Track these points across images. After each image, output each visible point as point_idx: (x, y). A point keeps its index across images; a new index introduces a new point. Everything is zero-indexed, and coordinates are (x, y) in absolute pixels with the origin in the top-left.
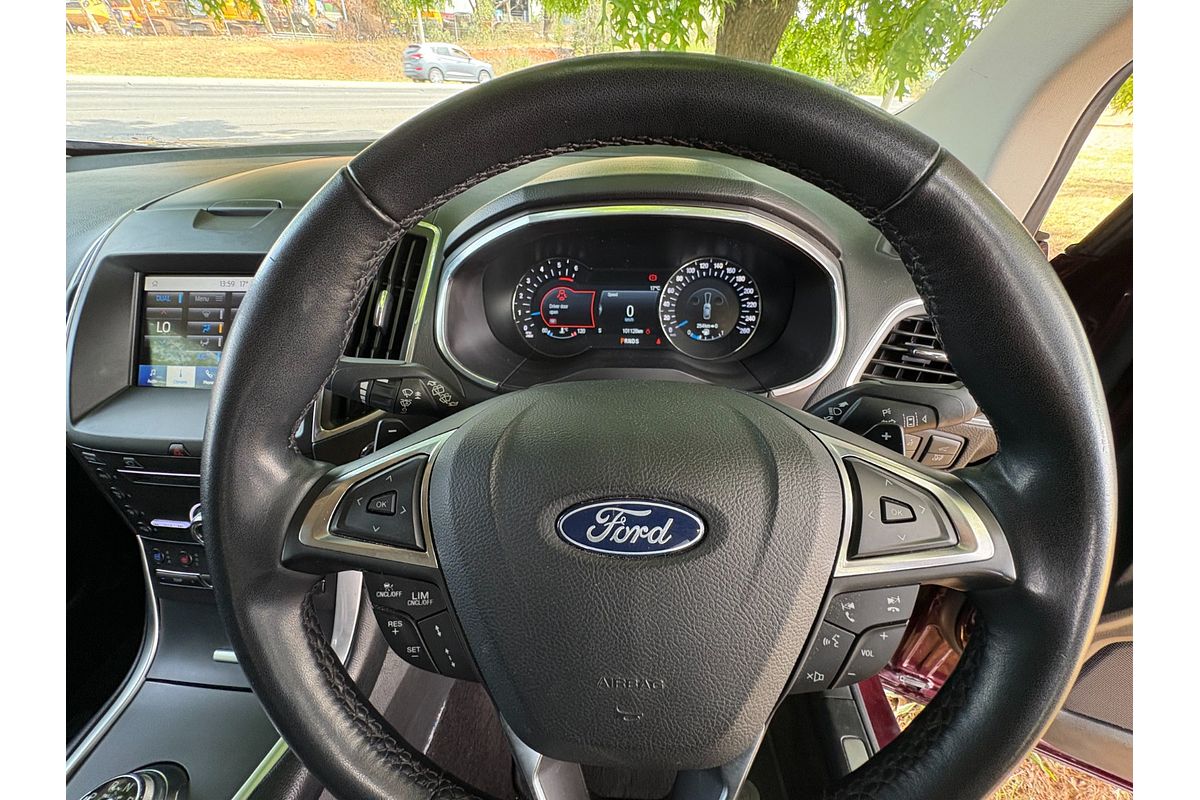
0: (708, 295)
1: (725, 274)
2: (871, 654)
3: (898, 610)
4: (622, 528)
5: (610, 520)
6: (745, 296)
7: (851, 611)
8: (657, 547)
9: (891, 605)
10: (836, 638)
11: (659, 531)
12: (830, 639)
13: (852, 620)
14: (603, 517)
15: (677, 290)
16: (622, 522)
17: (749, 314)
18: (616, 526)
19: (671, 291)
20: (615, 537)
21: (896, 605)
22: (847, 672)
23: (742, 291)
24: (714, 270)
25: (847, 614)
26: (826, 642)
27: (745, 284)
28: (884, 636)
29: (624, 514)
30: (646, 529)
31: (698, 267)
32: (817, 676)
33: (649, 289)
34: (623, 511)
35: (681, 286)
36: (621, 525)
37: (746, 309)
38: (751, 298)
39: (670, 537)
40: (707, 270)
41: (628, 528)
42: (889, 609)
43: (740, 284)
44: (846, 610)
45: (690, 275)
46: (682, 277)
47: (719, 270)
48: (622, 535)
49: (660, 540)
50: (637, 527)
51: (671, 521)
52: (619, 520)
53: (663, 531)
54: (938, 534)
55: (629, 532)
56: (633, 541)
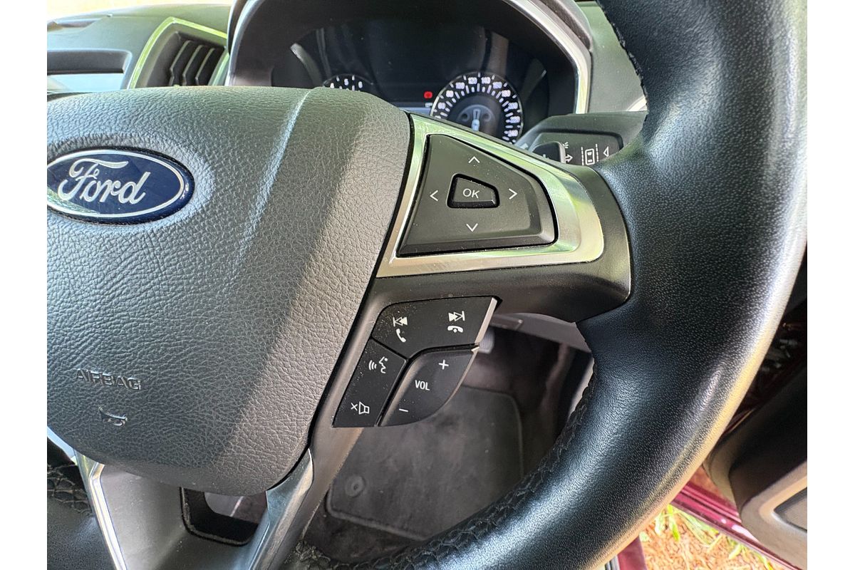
0: (477, 112)
1: (492, 89)
2: (426, 386)
3: (461, 330)
4: (93, 182)
5: (82, 174)
6: (510, 111)
7: (402, 328)
8: (129, 208)
9: (453, 323)
10: (383, 361)
11: (131, 187)
12: (376, 362)
13: (403, 340)
14: (77, 169)
15: (447, 106)
16: (94, 176)
17: (512, 129)
18: (89, 180)
19: (442, 106)
20: (85, 195)
21: (458, 323)
22: (398, 407)
23: (507, 106)
24: (482, 85)
25: (398, 331)
26: (372, 366)
27: (510, 99)
28: (444, 365)
29: (99, 167)
30: (117, 184)
31: (466, 83)
32: (362, 407)
33: (425, 106)
34: (98, 162)
35: (452, 102)
36: (92, 179)
37: (510, 124)
38: (515, 112)
39: (144, 194)
40: (475, 86)
41: (99, 182)
42: (450, 328)
43: (506, 99)
44: (398, 326)
45: (459, 91)
46: (452, 92)
47: (486, 86)
48: (91, 193)
49: (132, 200)
50: (108, 182)
51: (146, 175)
52: (92, 173)
53: (136, 187)
54: (526, 225)
55: (99, 188)
56: (103, 200)
